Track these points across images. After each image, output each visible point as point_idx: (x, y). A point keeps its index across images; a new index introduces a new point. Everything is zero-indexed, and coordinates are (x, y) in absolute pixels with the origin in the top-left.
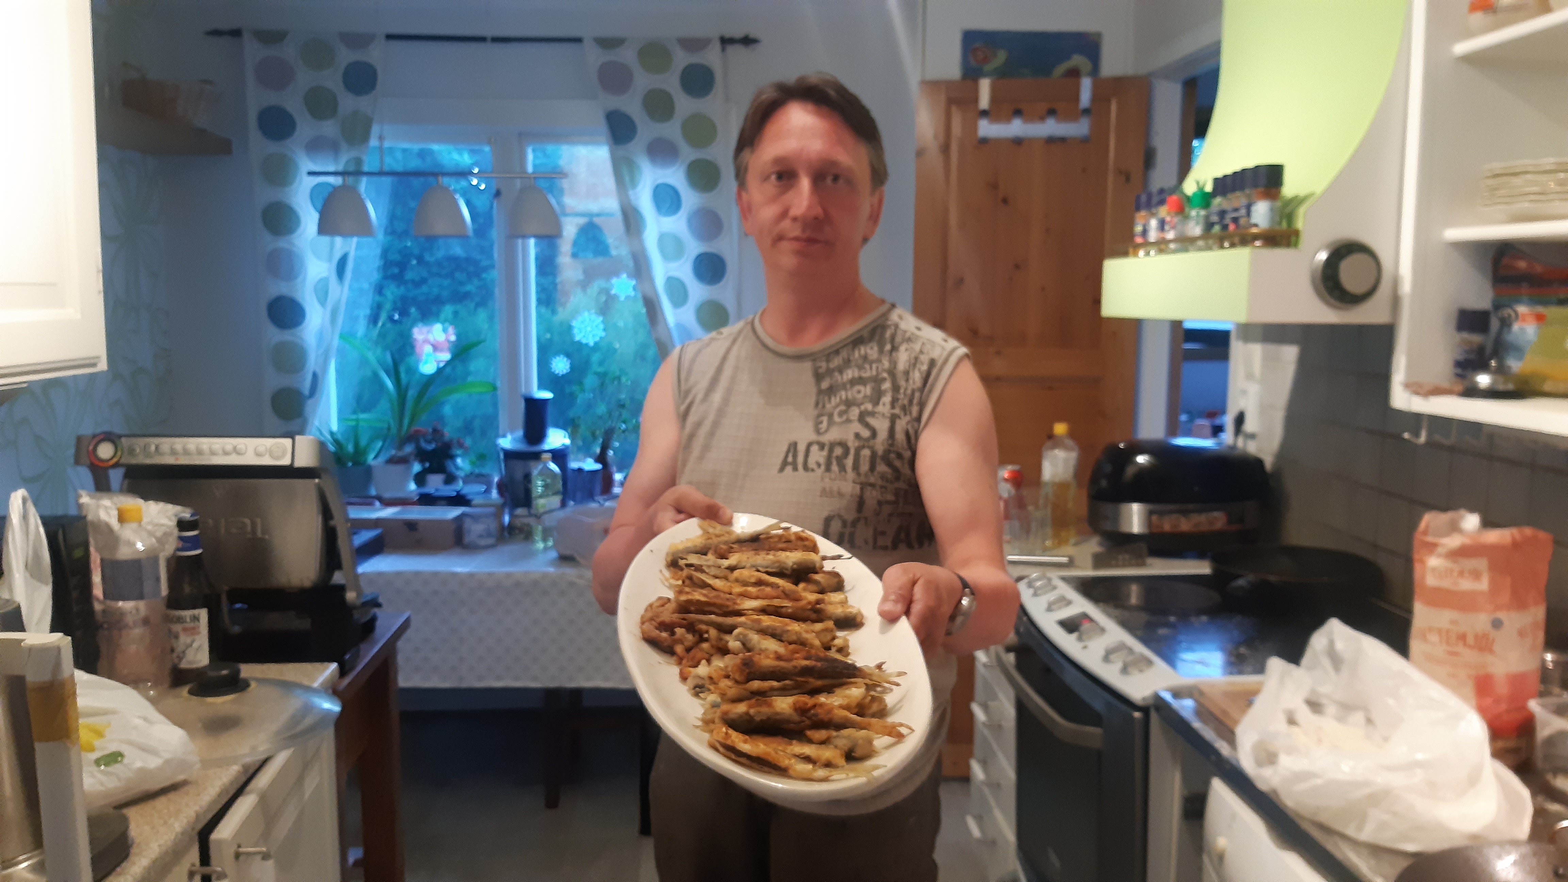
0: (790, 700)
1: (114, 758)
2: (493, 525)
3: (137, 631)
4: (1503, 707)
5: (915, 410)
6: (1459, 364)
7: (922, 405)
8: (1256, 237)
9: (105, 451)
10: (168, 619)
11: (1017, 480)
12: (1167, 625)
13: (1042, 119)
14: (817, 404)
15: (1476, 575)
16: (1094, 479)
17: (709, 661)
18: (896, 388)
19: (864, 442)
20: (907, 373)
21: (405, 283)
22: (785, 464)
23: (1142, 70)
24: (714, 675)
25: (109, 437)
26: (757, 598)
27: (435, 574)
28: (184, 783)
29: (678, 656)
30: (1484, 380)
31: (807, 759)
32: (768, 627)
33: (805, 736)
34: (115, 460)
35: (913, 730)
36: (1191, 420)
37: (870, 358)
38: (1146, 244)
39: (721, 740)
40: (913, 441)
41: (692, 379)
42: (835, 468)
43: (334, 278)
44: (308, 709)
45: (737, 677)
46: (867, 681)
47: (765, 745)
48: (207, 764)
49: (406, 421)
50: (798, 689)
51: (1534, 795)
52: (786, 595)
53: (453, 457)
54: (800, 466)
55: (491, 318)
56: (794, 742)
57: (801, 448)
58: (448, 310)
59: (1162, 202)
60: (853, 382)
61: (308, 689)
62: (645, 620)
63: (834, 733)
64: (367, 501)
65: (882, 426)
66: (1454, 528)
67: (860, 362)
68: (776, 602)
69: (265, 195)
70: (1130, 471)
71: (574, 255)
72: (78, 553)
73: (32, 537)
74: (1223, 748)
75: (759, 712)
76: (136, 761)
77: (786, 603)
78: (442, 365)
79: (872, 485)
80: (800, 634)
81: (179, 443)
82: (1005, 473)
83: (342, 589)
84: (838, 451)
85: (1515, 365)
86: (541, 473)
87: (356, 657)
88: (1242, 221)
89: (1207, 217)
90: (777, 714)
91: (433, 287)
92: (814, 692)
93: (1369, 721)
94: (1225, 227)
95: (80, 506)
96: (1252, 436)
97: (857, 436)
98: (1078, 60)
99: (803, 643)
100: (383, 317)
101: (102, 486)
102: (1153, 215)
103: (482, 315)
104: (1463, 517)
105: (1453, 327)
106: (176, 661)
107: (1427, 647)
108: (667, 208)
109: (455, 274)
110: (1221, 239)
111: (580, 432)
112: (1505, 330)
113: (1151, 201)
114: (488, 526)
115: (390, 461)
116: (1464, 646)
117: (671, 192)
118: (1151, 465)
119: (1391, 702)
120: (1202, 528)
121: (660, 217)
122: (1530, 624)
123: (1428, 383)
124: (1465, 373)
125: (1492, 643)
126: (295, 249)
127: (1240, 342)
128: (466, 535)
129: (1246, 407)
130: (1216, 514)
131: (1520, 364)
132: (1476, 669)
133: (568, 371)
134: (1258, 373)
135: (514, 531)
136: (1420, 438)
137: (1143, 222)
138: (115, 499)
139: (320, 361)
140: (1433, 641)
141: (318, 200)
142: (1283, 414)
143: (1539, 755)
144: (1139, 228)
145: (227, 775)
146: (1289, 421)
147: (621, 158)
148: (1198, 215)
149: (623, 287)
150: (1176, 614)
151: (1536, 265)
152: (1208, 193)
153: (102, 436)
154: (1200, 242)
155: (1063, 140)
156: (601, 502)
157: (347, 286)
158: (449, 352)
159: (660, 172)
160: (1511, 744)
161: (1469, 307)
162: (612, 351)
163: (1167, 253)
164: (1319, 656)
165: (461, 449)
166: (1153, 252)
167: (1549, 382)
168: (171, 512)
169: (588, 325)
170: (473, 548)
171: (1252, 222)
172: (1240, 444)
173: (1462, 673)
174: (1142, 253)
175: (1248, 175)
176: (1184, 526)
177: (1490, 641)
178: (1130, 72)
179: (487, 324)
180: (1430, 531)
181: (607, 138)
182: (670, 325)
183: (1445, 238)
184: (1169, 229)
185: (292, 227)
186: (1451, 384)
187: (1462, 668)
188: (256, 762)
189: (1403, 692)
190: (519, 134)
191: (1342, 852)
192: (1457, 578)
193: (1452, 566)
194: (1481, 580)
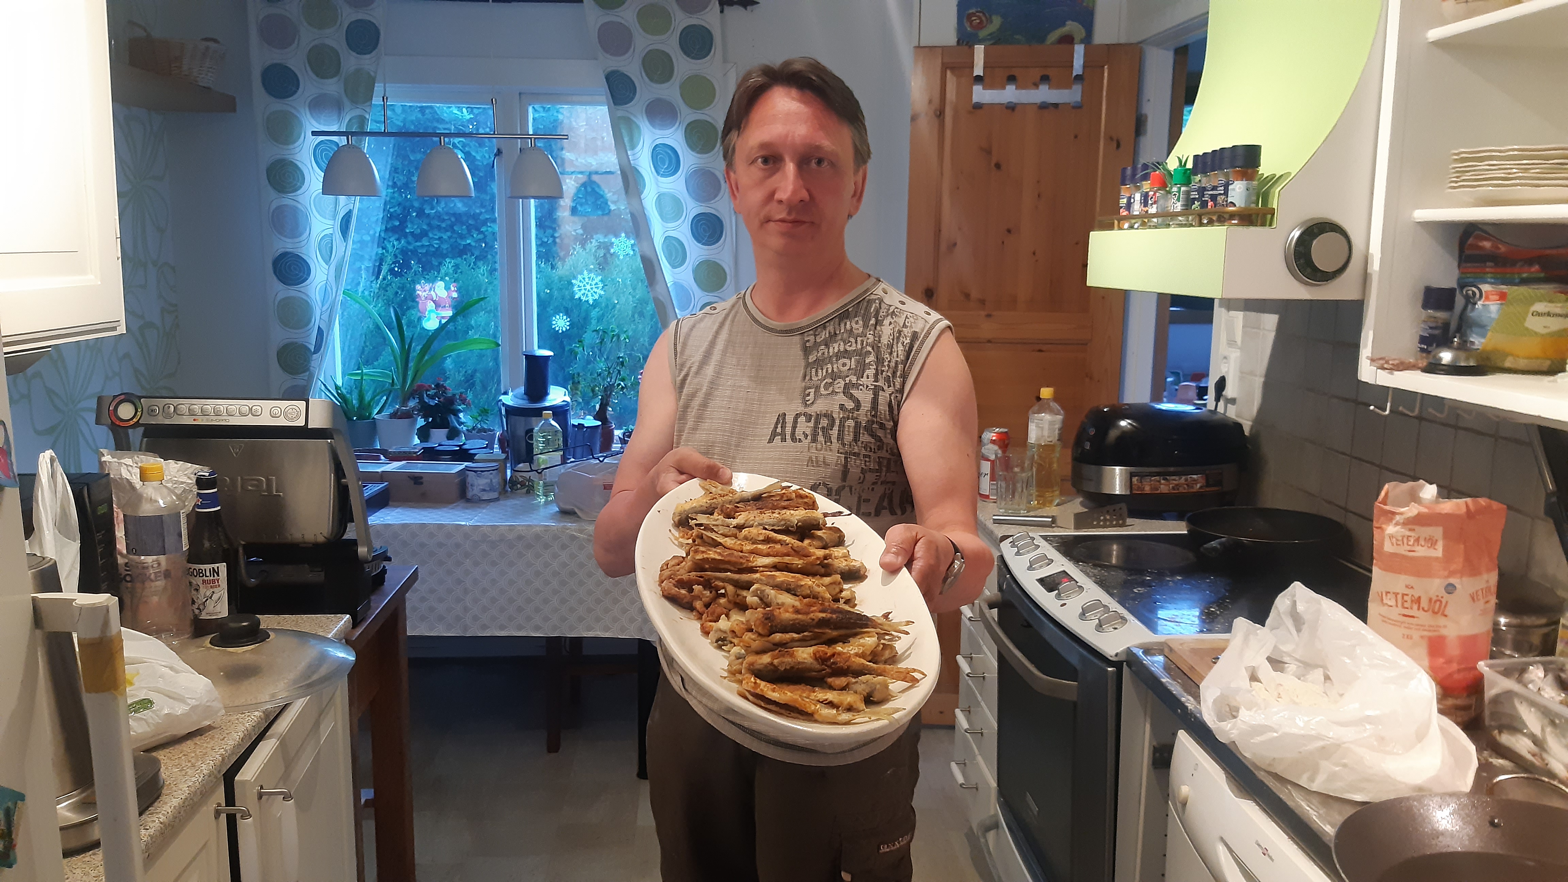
0: (810, 650)
1: (146, 704)
2: (496, 480)
3: (160, 583)
4: (1455, 667)
5: (898, 381)
6: (1423, 340)
7: (905, 377)
8: (1232, 216)
9: (126, 411)
10: (190, 573)
11: (1004, 442)
12: (1143, 584)
13: (1036, 85)
14: (804, 377)
15: (1432, 542)
16: (1078, 442)
17: (728, 616)
18: (879, 361)
19: (848, 414)
20: (890, 347)
21: (405, 236)
22: (774, 434)
23: (1133, 40)
24: (736, 629)
25: (128, 398)
26: (769, 555)
27: (441, 526)
28: (210, 728)
29: (696, 611)
30: (1446, 356)
31: (829, 704)
32: (782, 582)
33: (824, 683)
34: (135, 420)
36: (1176, 382)
37: (856, 332)
38: (1130, 217)
40: (896, 412)
41: (687, 352)
42: (821, 438)
43: (338, 235)
44: (323, 657)
45: (760, 630)
46: (878, 630)
47: (791, 692)
48: (230, 709)
49: (410, 373)
50: (817, 639)
51: (1479, 750)
53: (456, 413)
54: (788, 437)
55: (492, 271)
57: (789, 419)
58: (449, 265)
59: (1145, 177)
60: (839, 355)
61: (324, 639)
62: (661, 579)
63: (852, 679)
64: (373, 455)
65: (865, 397)
66: (1414, 497)
67: (846, 335)
69: (270, 152)
70: (1113, 434)
71: (574, 211)
72: (102, 510)
73: (59, 495)
74: (1188, 701)
75: (782, 662)
76: (164, 707)
78: (444, 321)
79: (856, 455)
81: (197, 405)
82: (990, 435)
83: (354, 543)
84: (824, 422)
85: (1478, 341)
86: (541, 430)
87: (368, 607)
88: (1220, 199)
89: (1188, 193)
90: (799, 663)
91: (435, 240)
92: (831, 642)
93: (1327, 678)
94: (1204, 204)
95: (102, 464)
96: (1233, 401)
97: (842, 407)
98: (1072, 27)
100: (385, 269)
101: (122, 445)
102: (1138, 188)
103: (483, 269)
104: (1422, 487)
105: (1420, 304)
106: (197, 611)
107: (1384, 610)
108: (666, 169)
109: (455, 228)
110: (1200, 216)
111: (580, 389)
112: (1470, 307)
113: (1136, 175)
114: (491, 481)
115: (394, 416)
116: (1419, 609)
117: (670, 152)
118: (1134, 429)
119: (1348, 661)
120: (1181, 490)
121: (659, 178)
122: (1482, 590)
123: (1394, 357)
124: (1430, 349)
125: (1445, 606)
126: (299, 206)
127: (1223, 310)
128: (470, 489)
129: (1227, 372)
130: (1195, 476)
131: (1483, 340)
132: (1430, 631)
133: (568, 328)
134: (1239, 339)
135: (516, 485)
136: (1385, 410)
137: (1128, 195)
138: (136, 457)
139: (325, 317)
140: (1390, 603)
141: (322, 158)
142: (1262, 380)
143: (1487, 713)
144: (1124, 201)
145: (250, 720)
146: (1268, 386)
147: (620, 118)
148: (1179, 192)
149: (622, 246)
150: (1151, 574)
151: (1500, 246)
152: (1189, 169)
153: (122, 397)
154: (1180, 218)
155: (1056, 105)
156: (601, 459)
157: (350, 242)
158: (451, 309)
159: (659, 132)
160: (1459, 702)
161: (1435, 285)
162: (610, 308)
163: (1150, 227)
164: (1283, 616)
165: (464, 404)
166: (1136, 226)
167: (1510, 359)
168: (190, 471)
169: (587, 283)
170: (476, 502)
171: (1229, 201)
172: (1221, 409)
173: (1416, 635)
174: (1126, 226)
175: (1227, 154)
176: (1164, 488)
177: (1443, 606)
178: (1123, 41)
179: (487, 278)
180: (1388, 502)
181: (607, 98)
182: (669, 285)
183: (1414, 218)
184: (1152, 204)
185: (296, 184)
186: (1417, 360)
187: (1416, 629)
188: (276, 709)
189: (1358, 651)
190: (520, 94)
191: (1294, 800)
192: (1413, 545)
193: (1408, 533)
194: (1436, 547)
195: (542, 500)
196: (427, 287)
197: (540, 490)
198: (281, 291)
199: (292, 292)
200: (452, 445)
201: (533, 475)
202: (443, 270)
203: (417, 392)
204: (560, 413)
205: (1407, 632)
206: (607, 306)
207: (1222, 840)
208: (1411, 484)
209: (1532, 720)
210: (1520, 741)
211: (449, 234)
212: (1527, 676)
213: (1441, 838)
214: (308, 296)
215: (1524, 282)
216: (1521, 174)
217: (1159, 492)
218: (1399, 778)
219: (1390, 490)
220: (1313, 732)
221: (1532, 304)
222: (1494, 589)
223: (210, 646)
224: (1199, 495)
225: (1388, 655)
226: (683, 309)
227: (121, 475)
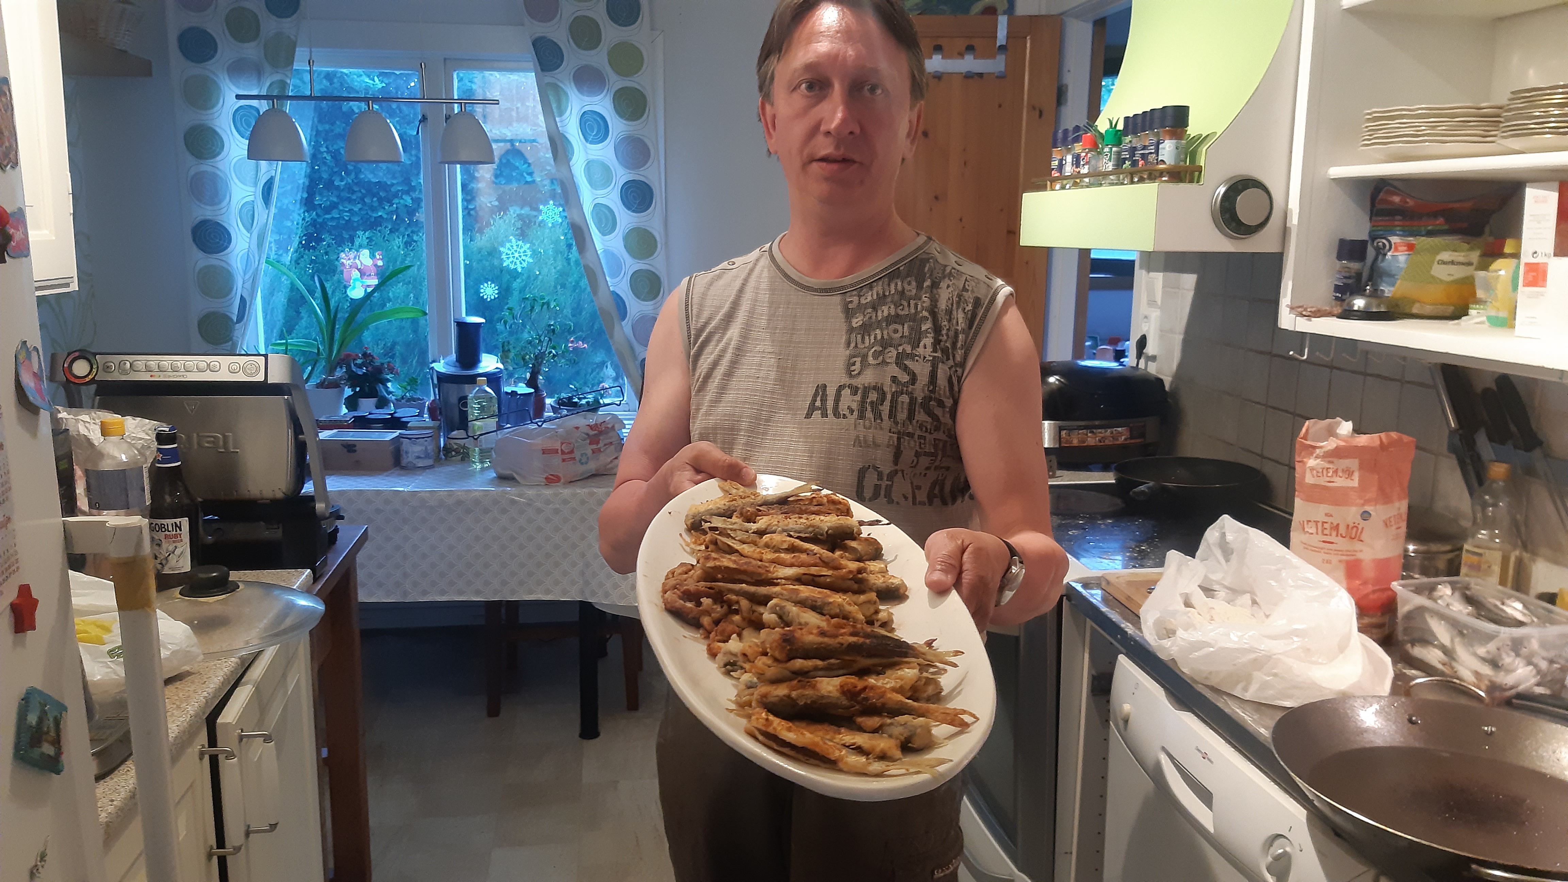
0: (837, 681)
2: (430, 447)
4: (1370, 588)
5: (959, 354)
6: (1337, 288)
7: (967, 349)
8: (1161, 173)
9: (81, 368)
13: (961, 55)
14: (848, 344)
15: (1349, 473)
17: (740, 635)
18: (937, 329)
19: (901, 388)
20: (949, 312)
22: (812, 409)
23: (1054, 12)
24: (749, 652)
25: (83, 355)
26: (791, 565)
27: (378, 493)
29: (706, 630)
30: (1359, 303)
31: (859, 750)
32: (807, 598)
33: (855, 722)
34: (90, 377)
35: (978, 719)
37: (908, 294)
38: (1062, 178)
39: (760, 727)
40: (956, 389)
41: (704, 314)
42: (869, 414)
44: (291, 606)
45: (777, 654)
46: (921, 661)
47: (811, 733)
48: (207, 656)
49: (336, 343)
50: (847, 669)
51: (1394, 663)
52: (825, 564)
53: (384, 382)
56: (843, 730)
57: (831, 392)
59: (1077, 139)
60: (889, 320)
61: (289, 590)
62: (667, 588)
63: (889, 721)
65: (922, 370)
66: (1331, 433)
67: (896, 297)
68: (814, 570)
69: (187, 118)
72: (62, 465)
75: (801, 694)
77: (825, 572)
78: (369, 290)
79: (910, 435)
80: (843, 606)
81: (153, 361)
83: (311, 499)
84: (873, 396)
85: (1388, 290)
88: (1151, 158)
89: (1119, 153)
90: (823, 697)
92: (863, 673)
93: (1254, 602)
94: (1134, 163)
96: (1153, 358)
97: (894, 379)
99: (846, 617)
102: (1069, 151)
104: (1339, 424)
105: (1335, 255)
106: (159, 567)
107: (1305, 538)
108: (595, 135)
109: (366, 200)
110: (1132, 175)
111: (511, 357)
112: (1380, 257)
113: (1067, 138)
114: (426, 448)
115: (321, 385)
116: (1337, 536)
117: (598, 119)
118: (1063, 385)
119: (1273, 583)
120: (1107, 442)
121: (588, 145)
122: (1394, 516)
123: (1310, 305)
124: (1344, 297)
125: (1361, 532)
126: (219, 172)
127: (1144, 272)
128: (404, 456)
129: (1147, 331)
130: (1120, 429)
131: (1392, 289)
132: (1347, 555)
133: (496, 296)
134: (1159, 298)
135: (451, 452)
136: (1303, 355)
137: (1059, 158)
138: (93, 414)
139: (248, 285)
140: (1310, 531)
141: (241, 123)
142: (1181, 337)
143: (1400, 629)
144: (1055, 163)
145: (227, 666)
146: (1187, 343)
147: (549, 84)
148: (1111, 152)
149: (550, 214)
150: (1083, 518)
151: (1408, 200)
152: (1120, 131)
153: (77, 354)
154: (1111, 177)
155: (980, 75)
156: (540, 424)
157: (273, 210)
158: (376, 277)
159: (587, 99)
160: (1374, 620)
161: (1349, 237)
162: (532, 279)
163: (1082, 187)
164: (1213, 548)
165: (392, 373)
166: (1067, 187)
167: (1417, 305)
168: (149, 427)
169: (516, 251)
170: (410, 470)
171: (1159, 159)
172: (1142, 364)
173: (1335, 559)
174: (1058, 187)
175: (1157, 115)
176: (1091, 440)
177: (1359, 531)
178: (1043, 12)
179: (403, 250)
180: (1309, 436)
181: (535, 65)
182: (599, 252)
183: (1329, 175)
184: (1084, 165)
185: (215, 150)
186: (1332, 307)
187: (1335, 554)
188: (250, 656)
189: (1284, 574)
190: (445, 59)
191: (1230, 708)
192: (1332, 476)
193: (1328, 466)
194: (1353, 478)
195: (479, 466)
196: (352, 255)
197: (476, 458)
198: (201, 260)
199: (213, 260)
200: (384, 414)
201: (468, 443)
202: (357, 242)
203: (344, 361)
204: (493, 379)
205: (1327, 557)
206: (529, 277)
207: (1164, 749)
208: (1328, 421)
209: (1441, 632)
210: (1431, 653)
211: (359, 206)
212: (1436, 594)
213: (1365, 735)
214: (227, 263)
215: (1430, 234)
216: (1428, 132)
217: (1085, 444)
218: (1324, 685)
219: (1310, 426)
220: (1246, 646)
221: (1438, 253)
222: (1405, 517)
223: (180, 596)
224: (1123, 447)
225: (1310, 576)
226: (613, 276)
227: (79, 431)
